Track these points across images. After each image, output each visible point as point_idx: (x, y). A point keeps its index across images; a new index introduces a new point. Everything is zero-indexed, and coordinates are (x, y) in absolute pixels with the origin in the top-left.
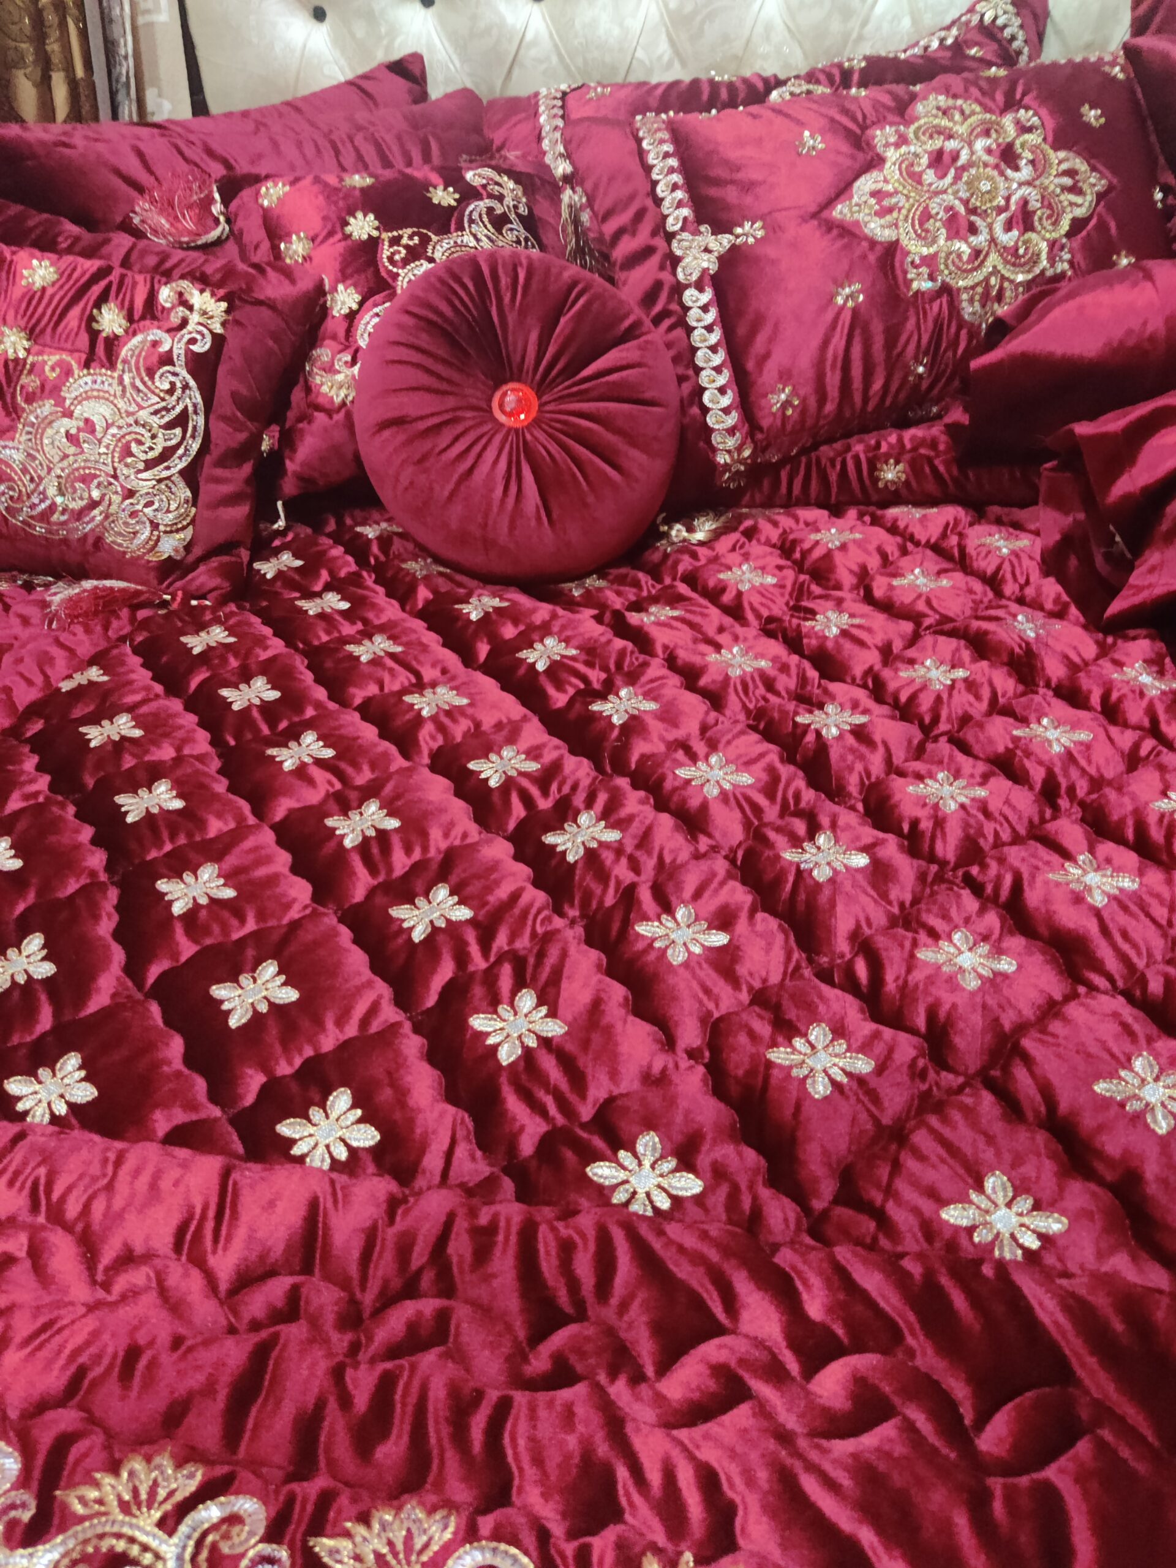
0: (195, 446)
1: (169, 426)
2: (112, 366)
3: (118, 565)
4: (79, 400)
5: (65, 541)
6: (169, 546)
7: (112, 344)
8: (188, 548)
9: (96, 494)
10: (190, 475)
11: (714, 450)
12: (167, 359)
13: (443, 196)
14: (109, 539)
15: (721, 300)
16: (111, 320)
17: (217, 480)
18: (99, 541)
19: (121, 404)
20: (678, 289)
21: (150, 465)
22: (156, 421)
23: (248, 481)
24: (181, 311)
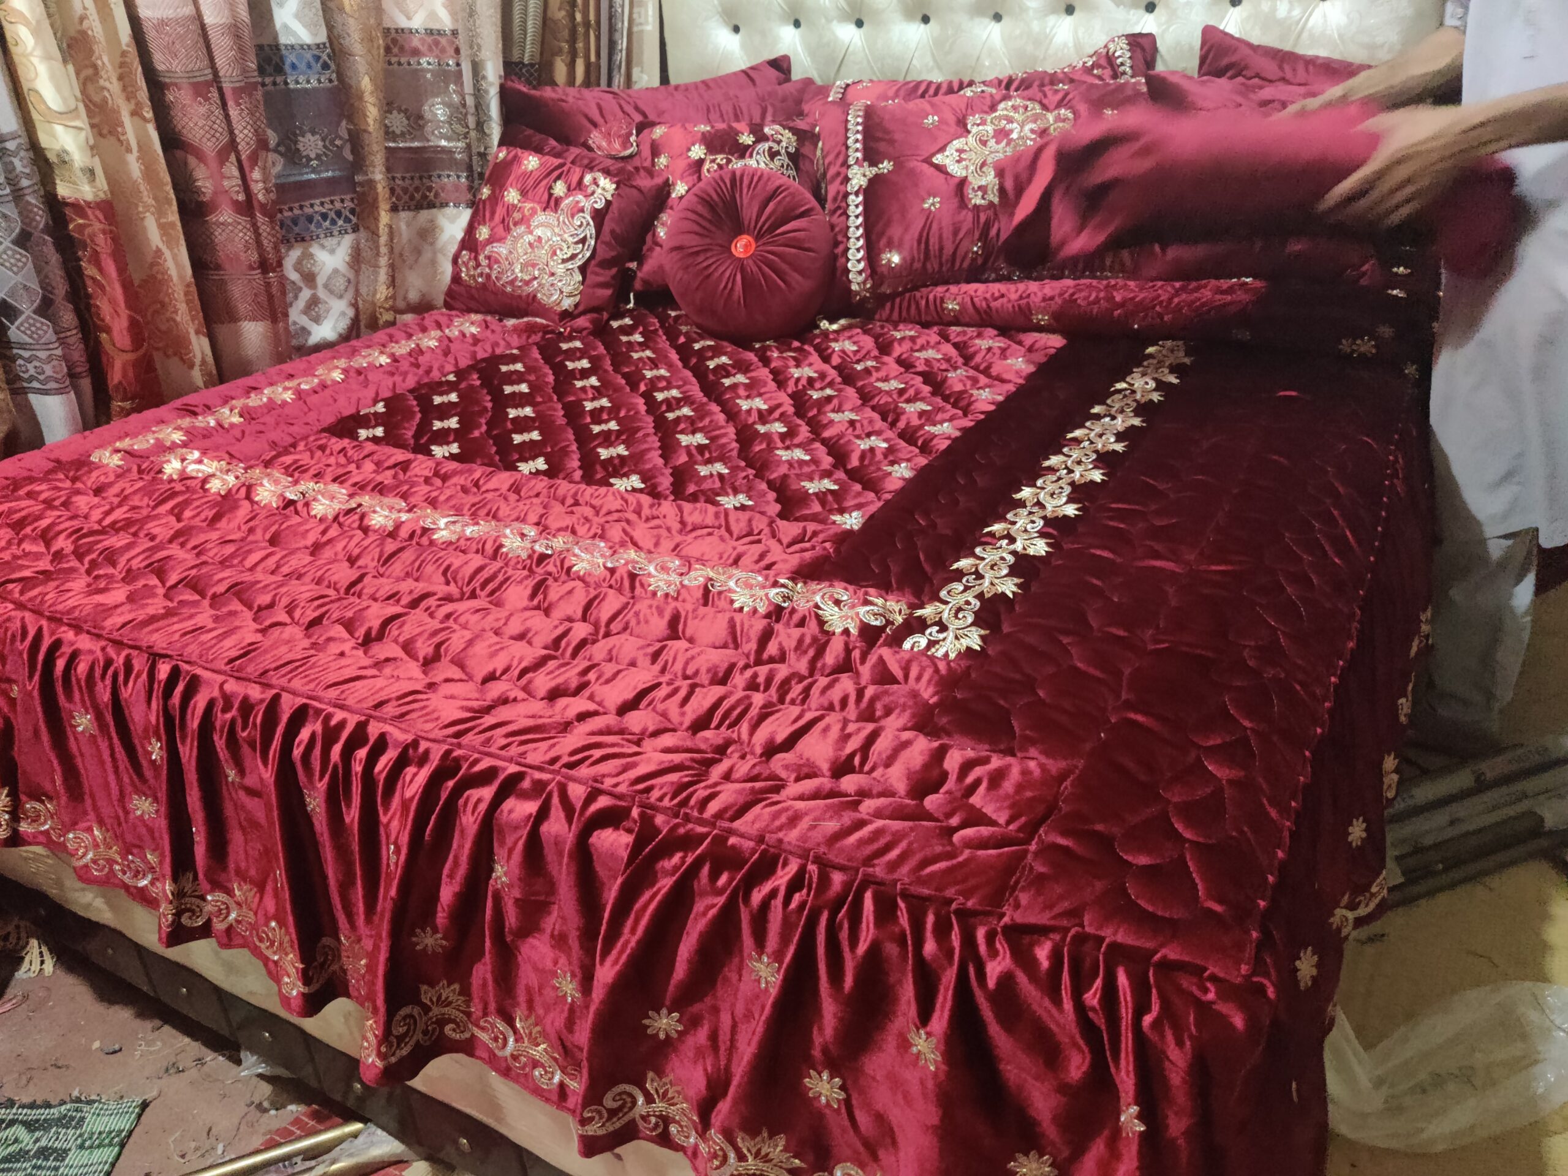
0: (588, 254)
1: (577, 243)
2: (556, 211)
3: (542, 310)
4: (537, 227)
5: (520, 297)
6: (567, 303)
7: (558, 201)
8: (576, 306)
9: (537, 273)
10: (583, 269)
11: (850, 282)
12: (582, 210)
13: (747, 139)
14: (539, 295)
15: (866, 203)
16: (559, 188)
17: (597, 274)
18: (535, 296)
19: (557, 230)
20: (846, 195)
21: (564, 261)
22: (571, 240)
23: (613, 277)
24: (593, 187)
